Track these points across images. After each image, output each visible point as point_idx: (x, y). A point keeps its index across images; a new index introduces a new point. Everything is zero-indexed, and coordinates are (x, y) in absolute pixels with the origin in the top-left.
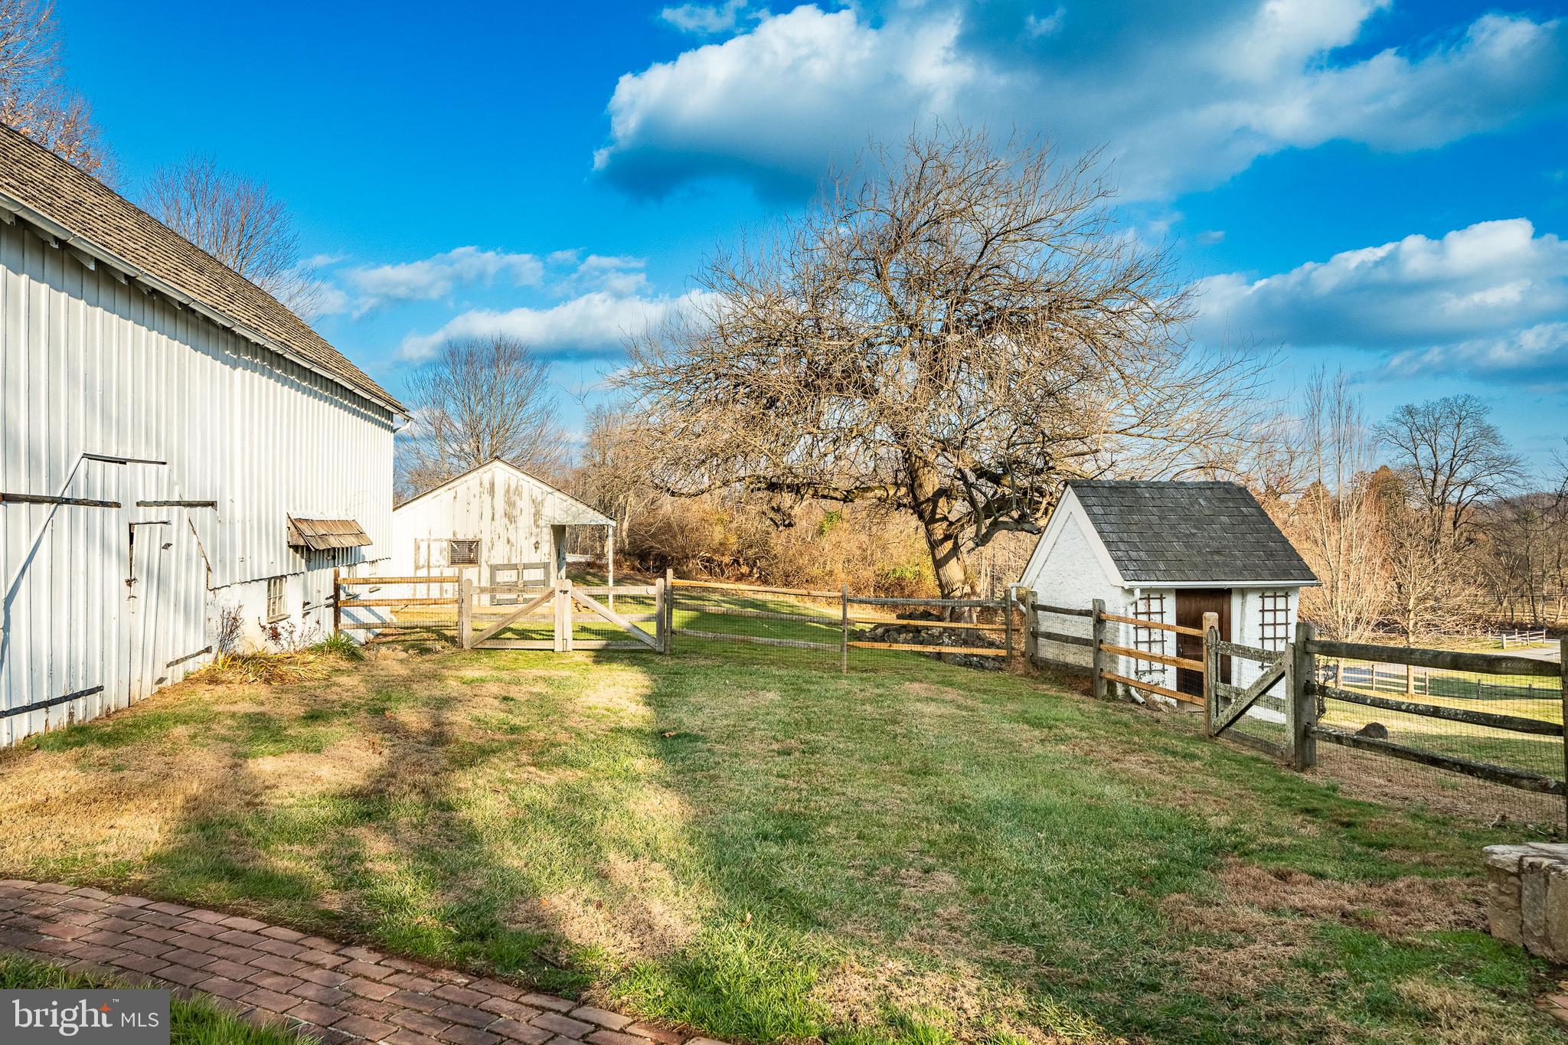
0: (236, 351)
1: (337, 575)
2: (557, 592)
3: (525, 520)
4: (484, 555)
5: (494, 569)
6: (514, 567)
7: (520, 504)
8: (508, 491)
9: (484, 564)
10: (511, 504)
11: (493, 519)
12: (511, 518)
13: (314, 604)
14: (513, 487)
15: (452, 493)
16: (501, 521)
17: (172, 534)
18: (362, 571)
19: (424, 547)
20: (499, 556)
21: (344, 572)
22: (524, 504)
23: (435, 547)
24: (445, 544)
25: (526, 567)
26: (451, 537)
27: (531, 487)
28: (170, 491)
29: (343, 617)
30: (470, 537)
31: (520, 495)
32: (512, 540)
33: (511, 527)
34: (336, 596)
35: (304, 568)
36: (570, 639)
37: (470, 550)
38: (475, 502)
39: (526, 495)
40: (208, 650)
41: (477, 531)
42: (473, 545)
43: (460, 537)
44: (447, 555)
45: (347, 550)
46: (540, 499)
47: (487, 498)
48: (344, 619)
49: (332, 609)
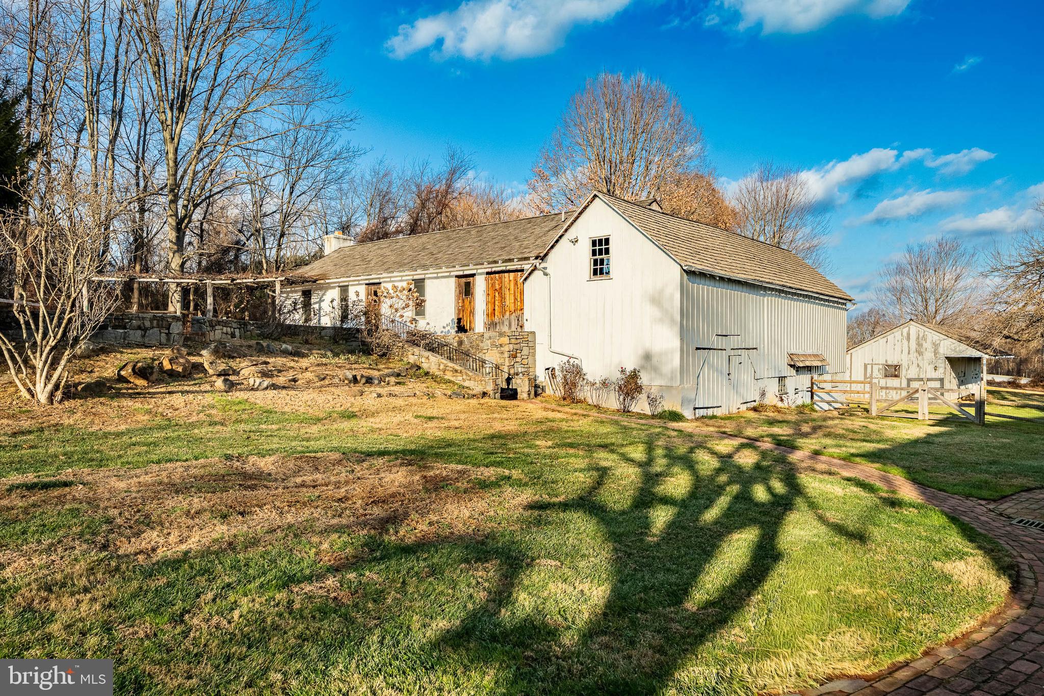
0: (765, 291)
1: (812, 378)
2: (920, 390)
3: (929, 355)
4: (903, 373)
5: (909, 380)
6: (922, 380)
7: (925, 345)
8: (918, 338)
9: (903, 378)
10: (919, 345)
11: (909, 353)
12: (920, 353)
13: (800, 389)
14: (921, 335)
15: (885, 339)
16: (914, 355)
17: (742, 359)
18: (826, 377)
19: (869, 367)
20: (913, 373)
21: (816, 377)
22: (927, 345)
23: (876, 368)
24: (881, 367)
25: (929, 380)
26: (885, 363)
27: (933, 336)
28: (741, 344)
29: (815, 396)
30: (895, 363)
31: (925, 340)
32: (921, 365)
33: (920, 358)
34: (812, 388)
35: (795, 374)
36: (927, 413)
37: (896, 370)
38: (898, 345)
39: (929, 340)
40: (755, 401)
41: (899, 359)
42: (897, 367)
43: (890, 363)
44: (883, 372)
45: (817, 367)
46: (938, 342)
47: (905, 342)
48: (815, 398)
49: (810, 393)
